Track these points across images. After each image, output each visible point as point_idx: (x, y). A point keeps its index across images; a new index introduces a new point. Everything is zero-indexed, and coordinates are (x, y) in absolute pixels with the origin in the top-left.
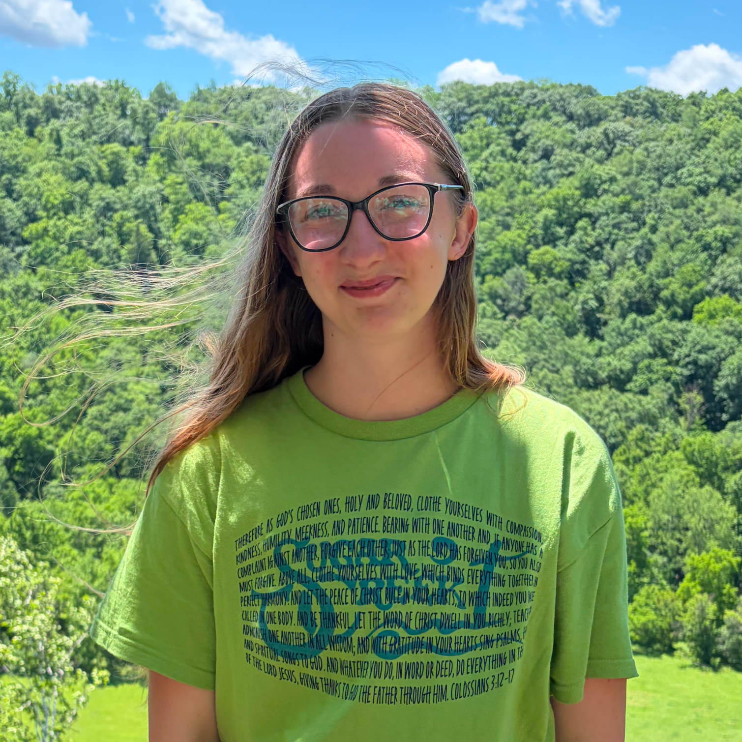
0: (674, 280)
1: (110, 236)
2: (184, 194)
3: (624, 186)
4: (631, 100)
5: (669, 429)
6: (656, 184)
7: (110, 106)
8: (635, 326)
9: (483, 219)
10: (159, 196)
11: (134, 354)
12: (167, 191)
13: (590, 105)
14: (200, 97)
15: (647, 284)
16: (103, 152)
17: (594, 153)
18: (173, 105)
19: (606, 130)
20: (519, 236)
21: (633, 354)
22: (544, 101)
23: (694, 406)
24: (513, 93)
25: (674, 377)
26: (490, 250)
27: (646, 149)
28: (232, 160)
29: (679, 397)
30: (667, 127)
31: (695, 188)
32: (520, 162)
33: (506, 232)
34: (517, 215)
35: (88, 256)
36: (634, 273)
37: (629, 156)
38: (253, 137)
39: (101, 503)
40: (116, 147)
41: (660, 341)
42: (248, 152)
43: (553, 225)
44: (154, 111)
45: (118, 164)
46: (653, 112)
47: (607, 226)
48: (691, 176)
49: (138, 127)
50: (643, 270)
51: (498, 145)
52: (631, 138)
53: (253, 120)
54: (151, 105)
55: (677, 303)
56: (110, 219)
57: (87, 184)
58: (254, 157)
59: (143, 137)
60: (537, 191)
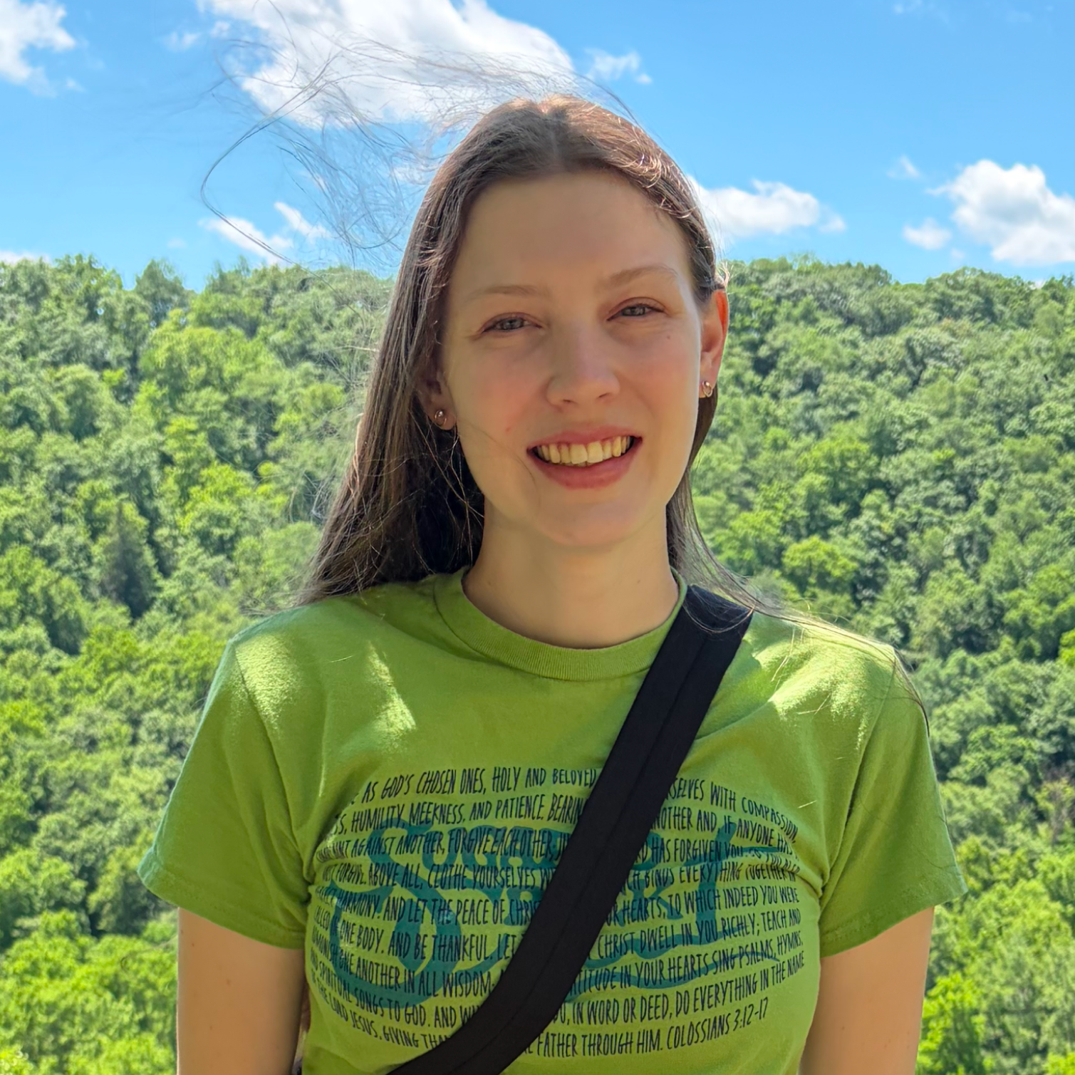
0: (1025, 593)
1: (72, 522)
2: (199, 451)
3: (942, 435)
4: (950, 292)
5: (1023, 844)
6: (995, 432)
7: (69, 301)
8: (963, 673)
9: (706, 492)
10: (154, 454)
11: (117, 725)
12: (171, 446)
13: (880, 300)
14: (222, 285)
15: (983, 601)
16: (58, 380)
17: (889, 379)
18: (176, 298)
19: (909, 340)
20: (768, 521)
21: (962, 718)
22: (804, 293)
23: (1062, 805)
24: (753, 279)
25: (1028, 754)
26: (720, 545)
27: (976, 373)
28: (280, 392)
29: (1039, 790)
30: (1011, 336)
31: (1060, 439)
32: (766, 395)
33: (745, 514)
34: (763, 486)
35: (34, 556)
36: (959, 582)
37: (949, 384)
38: (315, 353)
39: (62, 977)
40: (80, 370)
41: (1004, 695)
42: (307, 379)
43: (822, 502)
44: (144, 309)
45: (85, 400)
46: (987, 312)
47: (915, 501)
48: (1051, 417)
49: (116, 338)
50: (976, 577)
51: (730, 366)
52: (951, 355)
53: (315, 325)
54: (138, 299)
55: (1031, 632)
56: (72, 493)
57: (31, 434)
58: (317, 387)
59: (128, 354)
60: (794, 445)
